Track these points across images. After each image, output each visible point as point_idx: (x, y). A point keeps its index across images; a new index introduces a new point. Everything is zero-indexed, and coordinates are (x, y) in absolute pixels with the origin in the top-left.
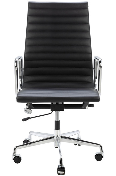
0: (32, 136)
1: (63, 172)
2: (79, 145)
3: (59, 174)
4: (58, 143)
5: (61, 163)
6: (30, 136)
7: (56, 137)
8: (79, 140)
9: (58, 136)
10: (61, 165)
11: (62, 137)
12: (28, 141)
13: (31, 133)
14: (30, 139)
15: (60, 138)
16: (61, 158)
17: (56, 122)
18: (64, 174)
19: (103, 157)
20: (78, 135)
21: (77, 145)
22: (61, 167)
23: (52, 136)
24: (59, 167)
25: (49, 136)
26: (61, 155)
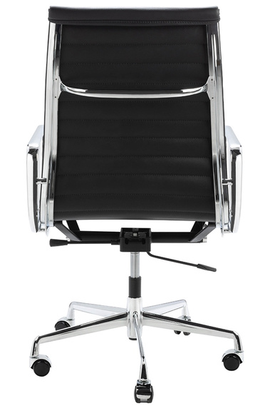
0: (76, 312)
1: (149, 397)
2: (186, 334)
3: (138, 401)
4: (137, 328)
5: (144, 375)
6: (72, 313)
7: (131, 314)
8: (186, 321)
9: (135, 312)
10: (143, 380)
11: (145, 315)
12: (66, 325)
13: (74, 306)
14: (71, 320)
15: (140, 316)
16: (144, 363)
17: (131, 279)
18: (150, 401)
19: (241, 362)
20: (184, 310)
21: (182, 333)
22: (144, 385)
23: (123, 312)
24: (138, 385)
25: (116, 314)
26: (144, 357)
